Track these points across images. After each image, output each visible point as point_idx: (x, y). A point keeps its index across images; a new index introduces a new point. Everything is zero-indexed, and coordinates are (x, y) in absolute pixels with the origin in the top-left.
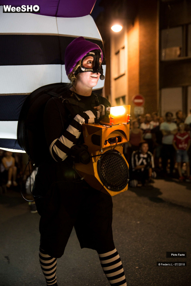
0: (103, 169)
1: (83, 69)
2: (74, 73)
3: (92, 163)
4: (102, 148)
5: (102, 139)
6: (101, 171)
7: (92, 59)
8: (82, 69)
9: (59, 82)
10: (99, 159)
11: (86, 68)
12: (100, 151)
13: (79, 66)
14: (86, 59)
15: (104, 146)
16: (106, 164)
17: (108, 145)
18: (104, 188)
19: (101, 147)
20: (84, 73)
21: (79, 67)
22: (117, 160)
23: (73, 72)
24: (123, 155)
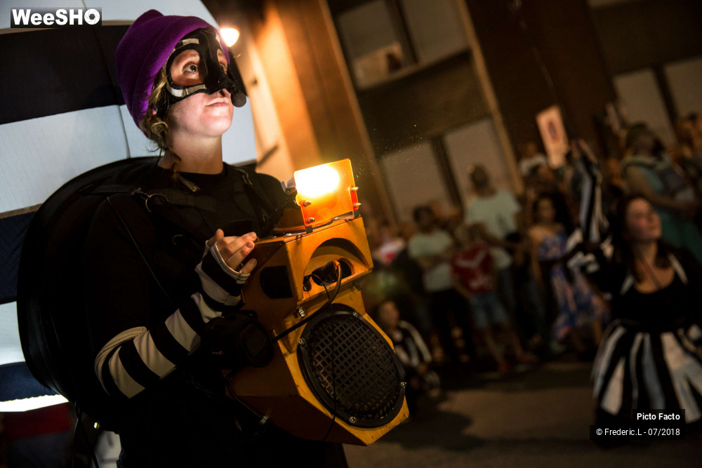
0: (320, 368)
1: (177, 93)
2: (155, 113)
3: (282, 357)
4: (299, 303)
5: (292, 273)
6: (317, 376)
7: (194, 55)
8: (173, 94)
9: (124, 156)
10: (300, 341)
11: (184, 88)
12: (296, 314)
13: (161, 85)
14: (178, 62)
15: (305, 296)
16: (323, 350)
17: (316, 289)
18: (336, 424)
19: (297, 300)
20: (184, 101)
21: (162, 88)
22: (354, 333)
23: (151, 112)
24: (366, 317)
